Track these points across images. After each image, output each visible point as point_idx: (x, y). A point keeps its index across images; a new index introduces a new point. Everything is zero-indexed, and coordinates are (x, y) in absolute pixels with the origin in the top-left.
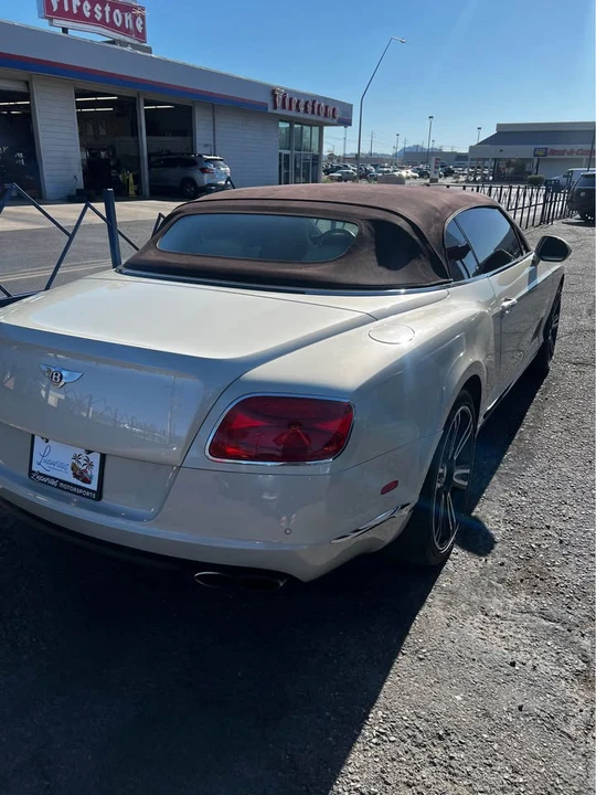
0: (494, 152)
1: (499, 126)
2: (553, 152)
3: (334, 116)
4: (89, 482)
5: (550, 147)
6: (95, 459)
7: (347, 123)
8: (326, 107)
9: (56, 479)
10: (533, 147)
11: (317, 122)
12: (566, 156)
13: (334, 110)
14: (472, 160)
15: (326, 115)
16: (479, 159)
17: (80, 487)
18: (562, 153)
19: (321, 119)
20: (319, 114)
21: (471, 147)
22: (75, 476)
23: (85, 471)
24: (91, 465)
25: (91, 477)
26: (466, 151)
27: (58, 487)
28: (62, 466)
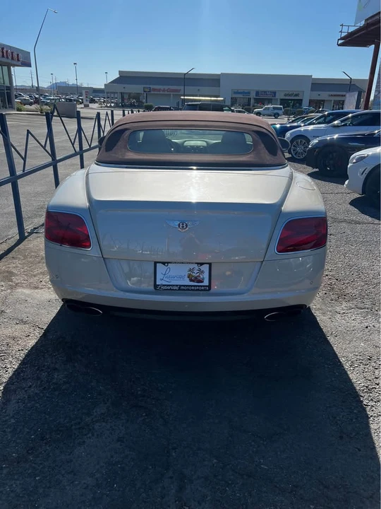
0: (120, 88)
1: (120, 72)
2: (154, 90)
3: (18, 60)
4: (202, 282)
5: (152, 87)
6: (205, 268)
7: (27, 64)
8: (12, 53)
9: (177, 286)
10: (143, 86)
11: (6, 63)
12: (161, 93)
13: (18, 55)
14: (107, 93)
15: (12, 58)
16: (112, 93)
17: (196, 286)
18: (159, 90)
19: (9, 61)
20: (7, 58)
21: (105, 85)
22: (191, 280)
23: (199, 276)
24: (203, 272)
25: (203, 279)
26: (103, 87)
27: (179, 289)
28: (181, 277)
